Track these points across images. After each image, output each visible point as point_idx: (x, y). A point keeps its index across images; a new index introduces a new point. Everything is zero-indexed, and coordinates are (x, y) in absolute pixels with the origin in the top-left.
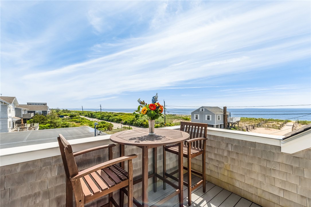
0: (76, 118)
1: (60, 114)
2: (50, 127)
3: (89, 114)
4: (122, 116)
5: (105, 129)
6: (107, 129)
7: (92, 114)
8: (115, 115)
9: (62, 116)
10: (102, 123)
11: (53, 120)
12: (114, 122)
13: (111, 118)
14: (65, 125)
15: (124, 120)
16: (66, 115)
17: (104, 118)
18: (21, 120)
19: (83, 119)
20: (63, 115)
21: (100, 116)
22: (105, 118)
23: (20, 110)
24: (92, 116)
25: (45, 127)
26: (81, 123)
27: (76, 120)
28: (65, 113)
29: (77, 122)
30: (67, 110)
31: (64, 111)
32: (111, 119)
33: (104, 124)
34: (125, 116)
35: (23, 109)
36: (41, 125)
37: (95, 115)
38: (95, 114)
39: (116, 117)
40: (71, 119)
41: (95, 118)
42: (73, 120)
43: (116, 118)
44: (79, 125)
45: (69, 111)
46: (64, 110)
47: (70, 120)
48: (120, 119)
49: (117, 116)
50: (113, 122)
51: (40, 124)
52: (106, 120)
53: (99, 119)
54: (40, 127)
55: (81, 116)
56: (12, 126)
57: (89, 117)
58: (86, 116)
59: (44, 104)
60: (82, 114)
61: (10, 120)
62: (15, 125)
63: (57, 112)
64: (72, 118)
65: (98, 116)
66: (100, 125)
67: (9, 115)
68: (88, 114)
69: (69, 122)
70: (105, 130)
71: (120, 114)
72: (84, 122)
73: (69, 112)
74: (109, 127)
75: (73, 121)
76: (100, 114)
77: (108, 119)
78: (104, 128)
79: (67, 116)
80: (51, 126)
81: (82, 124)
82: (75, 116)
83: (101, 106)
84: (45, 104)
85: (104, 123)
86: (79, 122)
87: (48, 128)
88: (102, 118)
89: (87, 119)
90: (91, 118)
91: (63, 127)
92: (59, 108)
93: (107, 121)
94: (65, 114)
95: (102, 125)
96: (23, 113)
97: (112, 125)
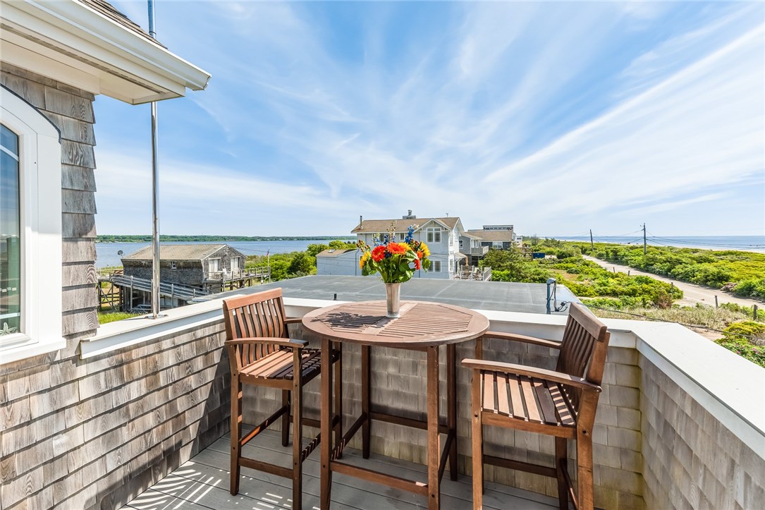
0: (572, 262)
1: (538, 250)
2: (509, 277)
3: (607, 252)
4: (731, 265)
5: (643, 299)
6: (652, 303)
7: (615, 252)
8: (700, 261)
9: (542, 255)
10: (640, 280)
11: (515, 263)
12: (693, 283)
13: (679, 269)
14: (538, 275)
15: (739, 280)
16: (551, 253)
17: (655, 266)
18: (464, 259)
19: (588, 265)
20: (544, 251)
21: (641, 258)
22: (657, 266)
23: (468, 240)
24: (616, 257)
25: (501, 276)
26: (580, 275)
27: (570, 265)
28: (549, 246)
29: (570, 272)
30: (553, 240)
31: (548, 243)
32: (681, 271)
33: (645, 286)
34: (749, 264)
35: (473, 238)
36: (496, 272)
37: (627, 256)
38: (627, 253)
39: (705, 266)
40: (560, 262)
41: (626, 263)
42: (562, 264)
43: (700, 271)
44: (575, 278)
45: (559, 242)
46: (547, 240)
47: (556, 265)
48: (719, 273)
49: (710, 261)
50: (689, 282)
51: (493, 269)
52: (660, 274)
53: (637, 267)
54: (493, 274)
55: (584, 257)
56: (454, 268)
57: (608, 260)
58: (600, 257)
59: (508, 229)
60: (591, 250)
61: (451, 257)
62: (458, 268)
63: (533, 245)
64: (562, 260)
65: (637, 257)
66: (630, 287)
67: (451, 249)
68: (604, 252)
69: (552, 271)
70: (644, 304)
71: (729, 257)
72: (588, 274)
73: (558, 244)
74: (657, 297)
75: (560, 268)
76: (643, 253)
77: (669, 270)
78: (641, 297)
79: (554, 254)
80: (512, 275)
81: (580, 277)
82: (570, 256)
83: (644, 229)
84: (510, 228)
85: (647, 282)
86: (577, 272)
87: (507, 278)
88: (647, 265)
89: (600, 267)
90: (612, 263)
91: (535, 280)
92: (537, 236)
93: (666, 275)
94: (548, 249)
95: (637, 286)
96: (472, 246)
97: (678, 291)
